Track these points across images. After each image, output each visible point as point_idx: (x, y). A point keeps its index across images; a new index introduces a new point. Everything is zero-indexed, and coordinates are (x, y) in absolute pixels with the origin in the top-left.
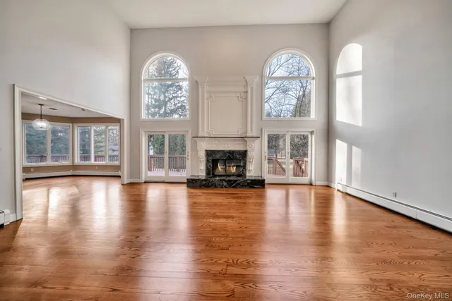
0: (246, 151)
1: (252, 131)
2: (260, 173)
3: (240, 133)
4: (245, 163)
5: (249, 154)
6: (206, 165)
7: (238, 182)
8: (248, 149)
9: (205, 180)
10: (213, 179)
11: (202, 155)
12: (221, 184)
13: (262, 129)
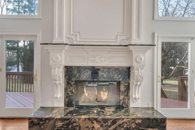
0: (129, 69)
1: (138, 36)
2: (150, 103)
3: (119, 39)
4: (128, 88)
5: (135, 73)
6: (66, 89)
7: (120, 122)
8: (134, 64)
9: (62, 120)
10: (75, 117)
11: (59, 74)
12: (90, 125)
13: (153, 34)
